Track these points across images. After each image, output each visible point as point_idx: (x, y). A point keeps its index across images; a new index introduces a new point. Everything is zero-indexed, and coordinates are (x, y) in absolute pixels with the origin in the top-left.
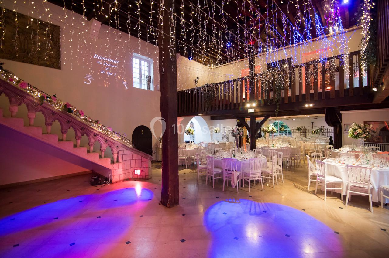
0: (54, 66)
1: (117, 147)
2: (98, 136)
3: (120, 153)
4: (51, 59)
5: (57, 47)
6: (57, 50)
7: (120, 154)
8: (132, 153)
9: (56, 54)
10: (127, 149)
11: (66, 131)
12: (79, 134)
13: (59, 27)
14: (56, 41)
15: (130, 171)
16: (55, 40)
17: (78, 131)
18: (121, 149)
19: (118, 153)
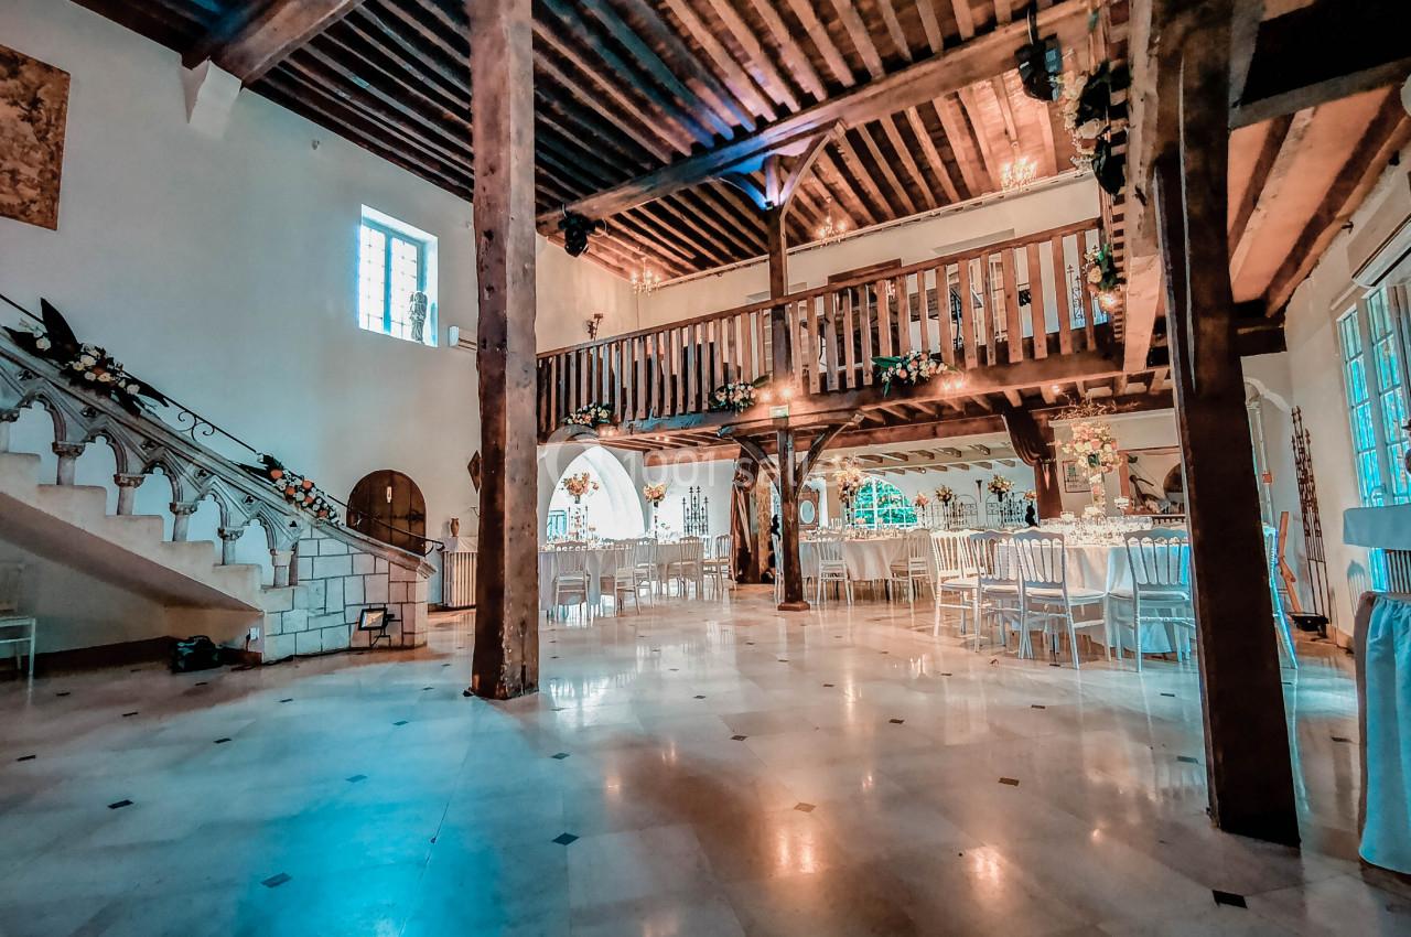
0: (26, 216)
1: (294, 524)
2: (214, 479)
3: (303, 548)
4: (20, 186)
5: (49, 146)
6: (47, 158)
7: (301, 552)
8: (353, 550)
9: (41, 172)
10: (331, 537)
11: (76, 451)
12: (135, 466)
13: (65, 76)
14: (49, 123)
15: (339, 619)
16: (45, 120)
17: (129, 454)
18: (306, 534)
19: (295, 548)
